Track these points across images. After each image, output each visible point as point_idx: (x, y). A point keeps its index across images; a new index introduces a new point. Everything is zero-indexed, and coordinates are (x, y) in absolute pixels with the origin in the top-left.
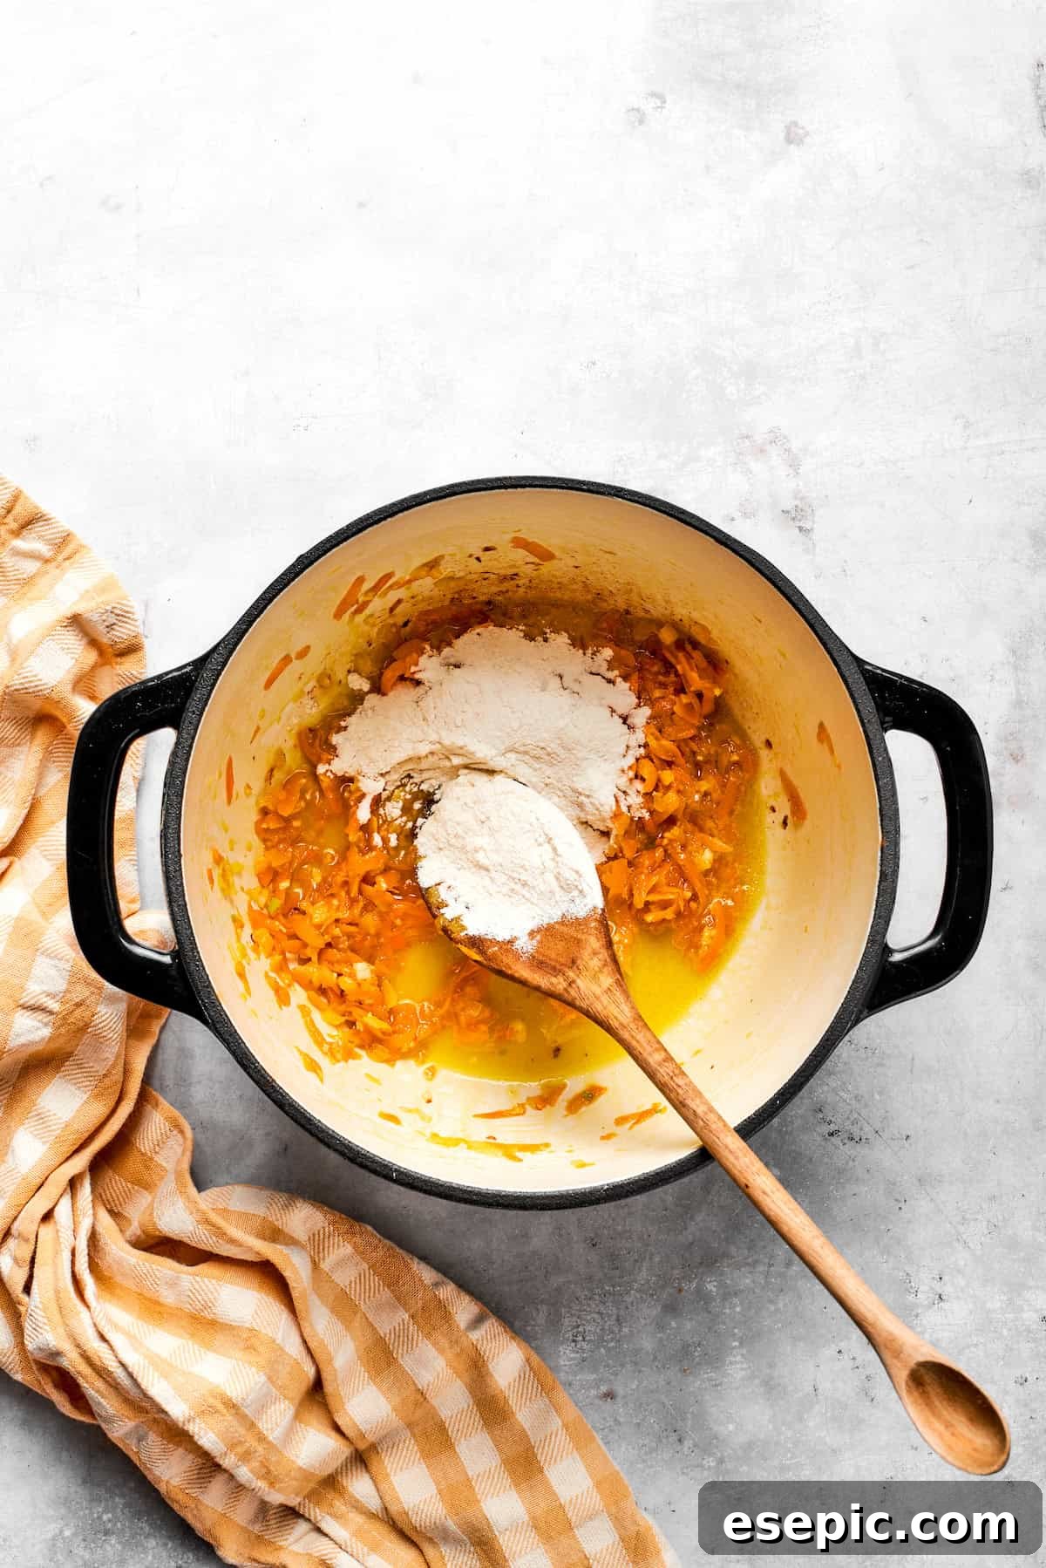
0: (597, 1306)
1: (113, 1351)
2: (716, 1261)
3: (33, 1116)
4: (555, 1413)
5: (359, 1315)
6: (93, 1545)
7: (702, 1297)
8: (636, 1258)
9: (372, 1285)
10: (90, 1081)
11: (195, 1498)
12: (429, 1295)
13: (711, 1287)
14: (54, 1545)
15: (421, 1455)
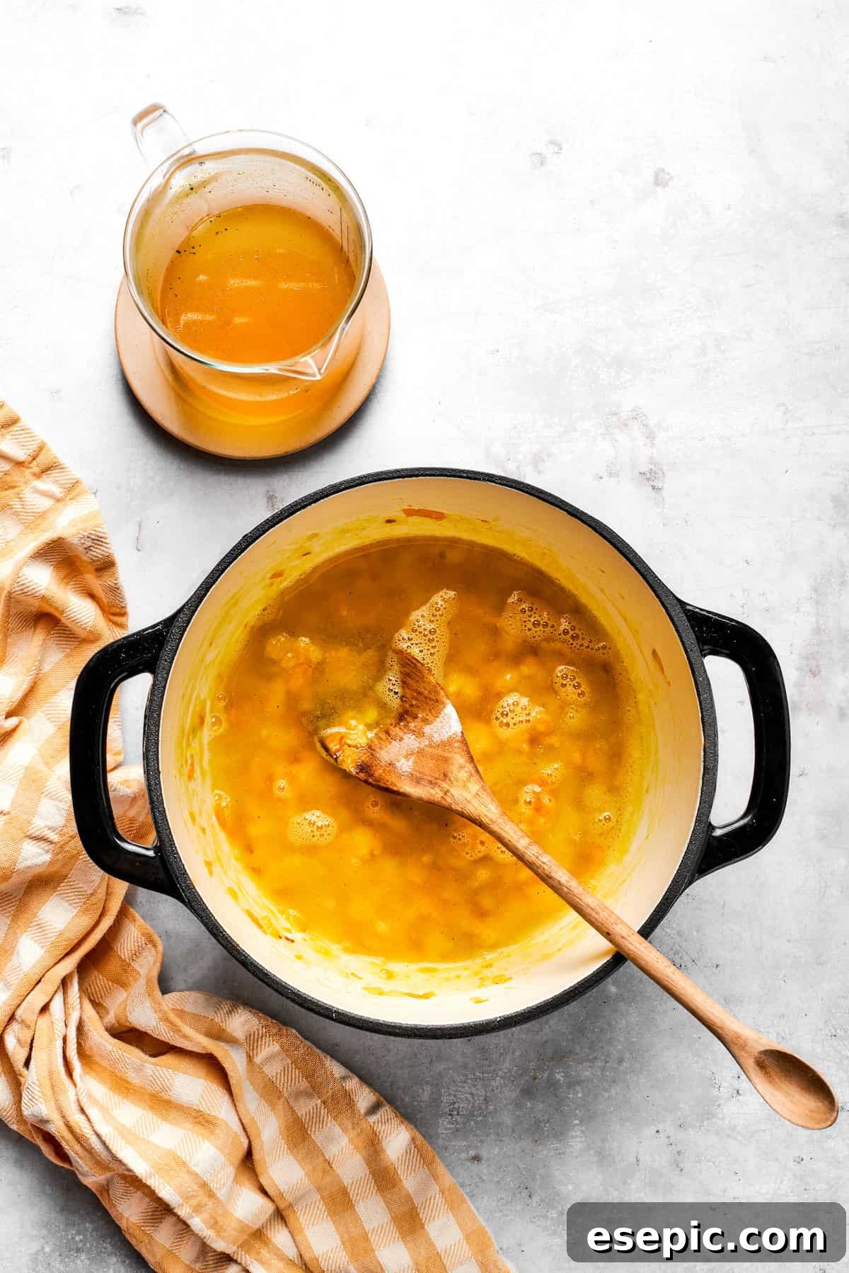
0: (470, 1088)
1: (90, 1122)
2: (564, 1057)
3: (34, 926)
4: (433, 1181)
5: (282, 1099)
6: (67, 1260)
7: (552, 1085)
8: (502, 1051)
9: (293, 1076)
10: (80, 899)
11: (149, 1235)
12: (338, 1086)
13: (559, 1076)
14: (36, 1258)
15: (329, 1213)
